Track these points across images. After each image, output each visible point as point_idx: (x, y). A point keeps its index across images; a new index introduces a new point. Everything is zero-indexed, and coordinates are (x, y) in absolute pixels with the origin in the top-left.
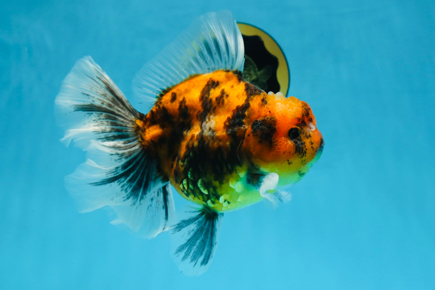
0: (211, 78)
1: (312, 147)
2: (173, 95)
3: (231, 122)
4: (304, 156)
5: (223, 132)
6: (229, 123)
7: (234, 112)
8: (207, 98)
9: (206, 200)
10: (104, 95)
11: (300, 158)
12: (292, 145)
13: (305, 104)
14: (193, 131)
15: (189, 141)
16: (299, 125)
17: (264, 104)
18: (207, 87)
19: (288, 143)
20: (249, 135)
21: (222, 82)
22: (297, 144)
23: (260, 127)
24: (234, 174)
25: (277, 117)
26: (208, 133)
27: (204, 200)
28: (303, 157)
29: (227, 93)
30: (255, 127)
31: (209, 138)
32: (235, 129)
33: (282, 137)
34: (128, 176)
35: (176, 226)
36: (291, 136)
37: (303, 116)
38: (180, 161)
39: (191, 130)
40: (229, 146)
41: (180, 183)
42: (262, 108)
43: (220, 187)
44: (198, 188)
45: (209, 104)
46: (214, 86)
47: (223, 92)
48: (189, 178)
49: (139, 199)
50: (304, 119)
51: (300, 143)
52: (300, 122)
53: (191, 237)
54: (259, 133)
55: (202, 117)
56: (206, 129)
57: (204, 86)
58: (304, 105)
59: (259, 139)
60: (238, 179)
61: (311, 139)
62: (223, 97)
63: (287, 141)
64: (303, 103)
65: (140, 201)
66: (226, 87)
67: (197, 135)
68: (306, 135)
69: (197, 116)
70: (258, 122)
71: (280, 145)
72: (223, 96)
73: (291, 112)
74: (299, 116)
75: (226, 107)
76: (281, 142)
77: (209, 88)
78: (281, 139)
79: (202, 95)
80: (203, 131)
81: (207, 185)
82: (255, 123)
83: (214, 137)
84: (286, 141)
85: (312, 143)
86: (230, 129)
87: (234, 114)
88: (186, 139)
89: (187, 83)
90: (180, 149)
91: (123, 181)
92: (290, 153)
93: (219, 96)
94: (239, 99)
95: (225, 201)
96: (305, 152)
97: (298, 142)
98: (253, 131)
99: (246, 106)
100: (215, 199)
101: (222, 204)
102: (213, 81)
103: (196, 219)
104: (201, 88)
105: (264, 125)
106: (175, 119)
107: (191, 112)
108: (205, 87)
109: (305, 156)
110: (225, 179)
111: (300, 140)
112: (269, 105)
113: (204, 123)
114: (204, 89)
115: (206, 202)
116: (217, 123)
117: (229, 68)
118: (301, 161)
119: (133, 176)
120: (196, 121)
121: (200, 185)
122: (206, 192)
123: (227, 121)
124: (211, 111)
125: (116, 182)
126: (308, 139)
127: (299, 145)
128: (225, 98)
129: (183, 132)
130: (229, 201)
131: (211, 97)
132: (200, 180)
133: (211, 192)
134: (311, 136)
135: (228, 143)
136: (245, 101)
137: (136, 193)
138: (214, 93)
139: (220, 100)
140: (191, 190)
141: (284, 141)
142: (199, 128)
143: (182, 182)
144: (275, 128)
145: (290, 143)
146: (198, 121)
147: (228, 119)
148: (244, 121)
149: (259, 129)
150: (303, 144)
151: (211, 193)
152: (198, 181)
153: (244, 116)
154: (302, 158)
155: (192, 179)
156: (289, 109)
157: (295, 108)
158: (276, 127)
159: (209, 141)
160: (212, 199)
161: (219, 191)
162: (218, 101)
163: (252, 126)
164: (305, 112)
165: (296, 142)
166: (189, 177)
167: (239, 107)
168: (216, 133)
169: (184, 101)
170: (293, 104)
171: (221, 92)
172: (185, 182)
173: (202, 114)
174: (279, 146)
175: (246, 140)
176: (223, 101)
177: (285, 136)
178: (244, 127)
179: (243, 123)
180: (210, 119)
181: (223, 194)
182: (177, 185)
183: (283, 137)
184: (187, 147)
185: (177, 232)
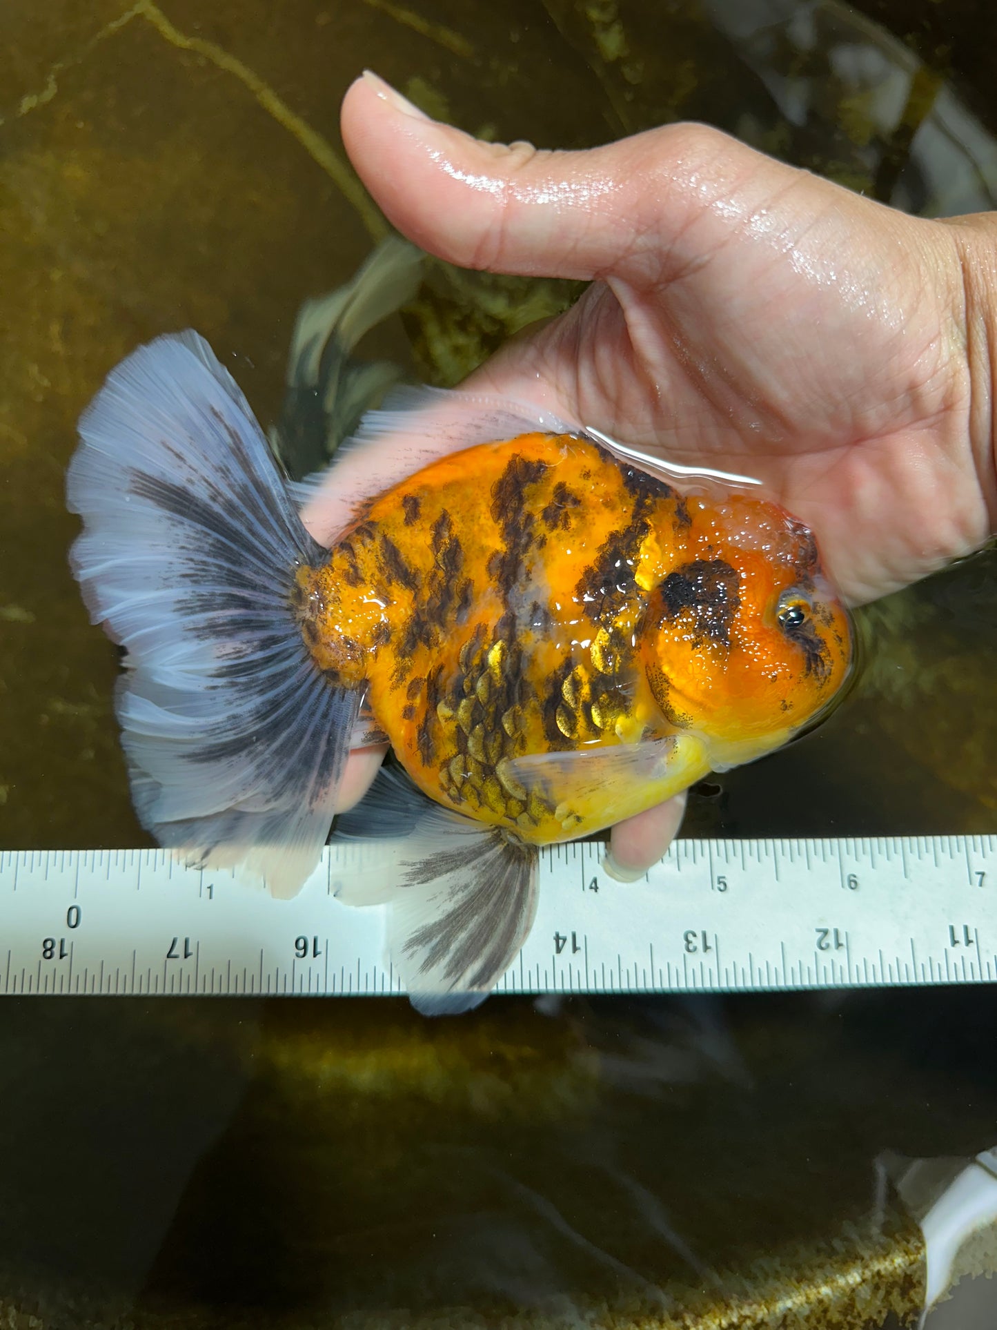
0: (515, 455)
1: (842, 652)
2: (410, 502)
4: (827, 681)
7: (604, 553)
8: (515, 511)
9: (515, 815)
10: (221, 468)
11: (817, 688)
14: (479, 611)
15: (471, 646)
17: (688, 524)
18: (510, 480)
27: (507, 815)
29: (574, 496)
30: (673, 596)
34: (273, 739)
35: (418, 866)
38: (442, 705)
39: (473, 611)
40: (598, 655)
41: (440, 767)
44: (497, 782)
45: (525, 527)
46: (532, 476)
47: (562, 494)
48: (470, 755)
49: (307, 799)
53: (457, 907)
55: (507, 570)
56: (523, 607)
57: (501, 477)
62: (563, 507)
65: (311, 803)
67: (495, 627)
68: (824, 614)
69: (489, 567)
72: (564, 503)
77: (517, 483)
79: (499, 503)
82: (673, 582)
85: (840, 640)
87: (603, 557)
91: (262, 753)
93: (553, 506)
94: (613, 511)
95: (570, 815)
96: (830, 671)
98: (669, 610)
99: (639, 533)
100: (542, 812)
101: (559, 822)
102: (526, 461)
103: (477, 852)
108: (505, 479)
113: (514, 590)
114: (501, 483)
115: (515, 819)
119: (289, 739)
120: (487, 583)
121: (504, 773)
122: (518, 794)
123: (586, 580)
125: (244, 754)
126: (829, 626)
128: (569, 509)
130: (580, 814)
131: (527, 507)
132: (505, 759)
133: (533, 794)
134: (833, 617)
136: (634, 517)
137: (300, 784)
139: (558, 517)
140: (473, 786)
142: (500, 606)
143: (446, 765)
146: (494, 583)
147: (589, 574)
148: (637, 578)
150: (823, 645)
151: (533, 797)
152: (496, 763)
155: (479, 757)
159: (536, 646)
160: (534, 812)
162: (550, 521)
163: (663, 593)
166: (472, 752)
167: (618, 535)
169: (445, 520)
171: (555, 492)
172: (455, 764)
173: (503, 563)
176: (567, 518)
180: (532, 575)
181: (569, 798)
182: (431, 771)
184: (465, 663)
185: (418, 883)
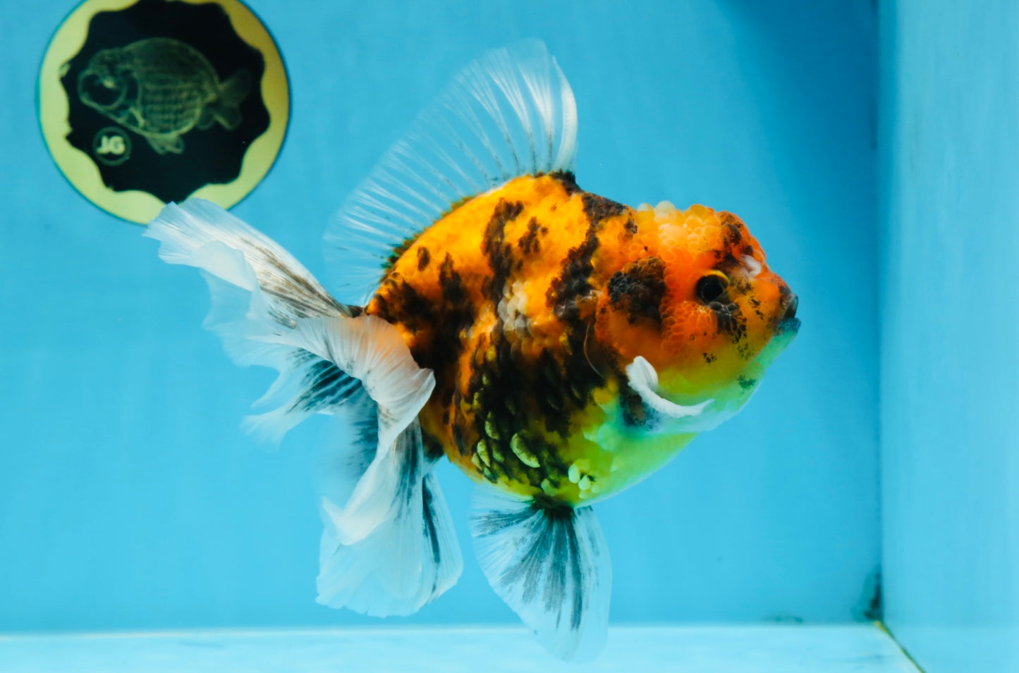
0: (501, 199)
1: (758, 313)
2: (422, 252)
3: (562, 290)
4: (742, 336)
5: (548, 315)
6: (558, 292)
7: (566, 265)
8: (498, 244)
9: (538, 482)
11: (733, 342)
12: (709, 315)
13: (727, 217)
14: (479, 325)
15: (476, 351)
16: (719, 266)
17: (632, 233)
18: (496, 221)
19: (699, 313)
20: (603, 311)
21: (528, 203)
22: (719, 312)
23: (628, 287)
24: (589, 408)
25: (664, 257)
26: (514, 325)
27: (532, 484)
28: (741, 340)
29: (543, 225)
30: (615, 288)
31: (519, 335)
32: (572, 304)
33: (681, 301)
36: (703, 297)
37: (726, 243)
38: (462, 402)
39: (476, 326)
40: (567, 344)
41: (470, 452)
42: (628, 243)
43: (566, 444)
44: (515, 457)
45: (506, 255)
46: (512, 214)
47: (534, 225)
48: (489, 437)
50: (730, 249)
51: (727, 307)
52: (721, 260)
54: (626, 300)
55: (495, 290)
56: (507, 315)
57: (489, 220)
58: (727, 220)
59: (629, 315)
60: (601, 418)
61: (753, 295)
62: (535, 235)
63: (696, 309)
64: (722, 216)
66: (539, 212)
67: (491, 333)
68: (741, 286)
69: (483, 291)
70: (623, 276)
71: (680, 321)
72: (534, 232)
73: (695, 239)
74: (718, 245)
75: (546, 257)
76: (680, 313)
77: (500, 222)
78: (680, 307)
79: (486, 240)
80: (501, 323)
81: (533, 446)
82: (617, 279)
83: (530, 331)
84: (693, 308)
85: (757, 303)
86: (563, 305)
87: (564, 269)
88: (469, 348)
89: (449, 220)
90: (458, 374)
92: (705, 334)
93: (526, 236)
94: (573, 233)
95: (582, 476)
96: (744, 327)
97: (722, 306)
98: (612, 299)
99: (591, 246)
100: (558, 476)
101: (577, 485)
102: (509, 203)
104: (482, 226)
105: (635, 281)
106: (437, 307)
107: (469, 285)
108: (492, 221)
109: (745, 335)
110: (570, 424)
111: (726, 301)
112: (642, 233)
113: (502, 304)
114: (489, 225)
115: (539, 486)
116: (530, 297)
117: (542, 167)
118: (737, 351)
120: (483, 302)
121: (518, 447)
122: (533, 463)
123: (553, 288)
124: (514, 273)
126: (745, 294)
127: (725, 312)
128: (539, 236)
129: (459, 333)
130: (591, 474)
131: (507, 240)
132: (516, 435)
133: (544, 460)
134: (752, 286)
135: (563, 339)
136: (587, 234)
138: (513, 230)
139: (530, 243)
140: (499, 463)
141: (690, 308)
142: (492, 317)
143: (474, 450)
144: (663, 283)
145: (703, 311)
146: (487, 302)
147: (555, 283)
148: (590, 280)
149: (626, 292)
150: (735, 308)
151: (545, 464)
152: (510, 440)
153: (588, 270)
154: (738, 341)
155: (496, 437)
156: (690, 233)
157: (703, 230)
158: (665, 280)
159: (520, 342)
160: (552, 477)
161: (564, 455)
162: (524, 247)
163: (609, 287)
164: (730, 233)
165: (716, 308)
166: (490, 435)
167: (574, 250)
168: (532, 322)
169: (448, 261)
170: (699, 220)
171: (528, 225)
172: (481, 448)
173: (493, 284)
174: (677, 324)
175: (598, 322)
176: (537, 244)
177: (689, 299)
178: (594, 295)
179: (590, 287)
180: (513, 291)
181: (575, 459)
182: (466, 458)
183: (685, 302)
184: (474, 365)
